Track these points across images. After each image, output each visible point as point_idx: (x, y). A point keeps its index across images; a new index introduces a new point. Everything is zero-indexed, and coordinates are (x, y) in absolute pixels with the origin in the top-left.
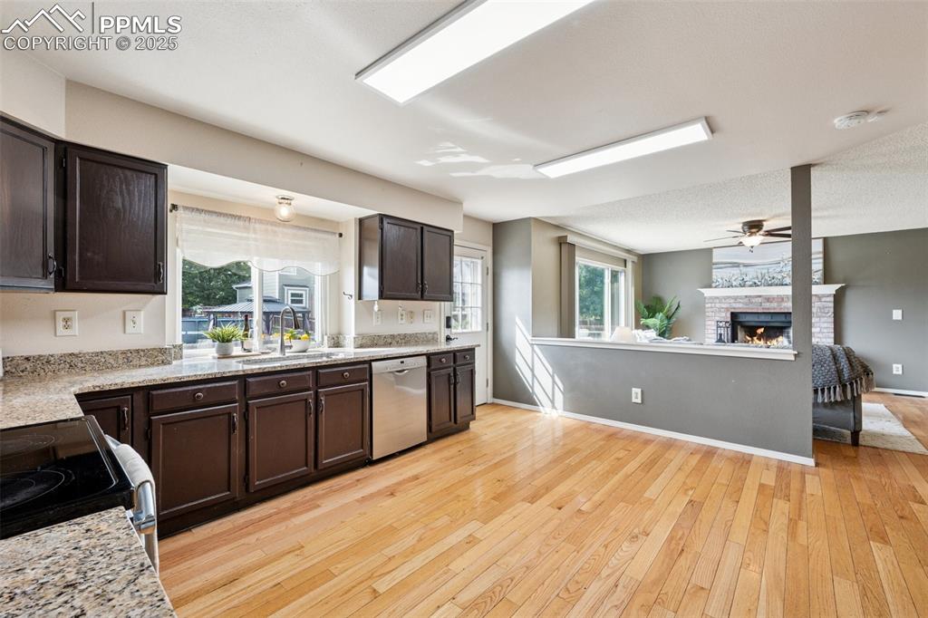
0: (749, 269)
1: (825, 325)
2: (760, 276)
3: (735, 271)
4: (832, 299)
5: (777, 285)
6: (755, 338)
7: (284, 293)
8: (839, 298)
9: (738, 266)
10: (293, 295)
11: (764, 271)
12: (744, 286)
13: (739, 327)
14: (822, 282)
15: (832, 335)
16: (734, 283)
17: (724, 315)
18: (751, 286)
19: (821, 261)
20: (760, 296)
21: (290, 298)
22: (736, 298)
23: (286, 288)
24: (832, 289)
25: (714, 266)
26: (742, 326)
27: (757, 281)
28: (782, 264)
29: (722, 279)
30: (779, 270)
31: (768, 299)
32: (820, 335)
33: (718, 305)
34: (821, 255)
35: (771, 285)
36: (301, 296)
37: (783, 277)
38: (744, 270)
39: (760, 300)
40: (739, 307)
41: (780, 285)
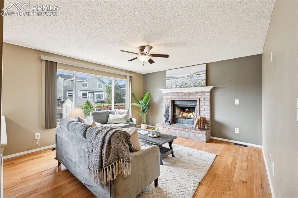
0: (178, 80)
1: (206, 107)
2: (182, 83)
3: (173, 81)
4: (209, 94)
5: (188, 87)
6: (185, 112)
7: (65, 93)
8: (212, 93)
9: (175, 79)
10: (69, 93)
11: (184, 81)
12: (176, 88)
13: (176, 107)
14: (205, 85)
15: (209, 112)
16: (173, 87)
17: (169, 101)
18: (179, 88)
19: (205, 75)
20: (182, 92)
21: (68, 94)
22: (173, 93)
23: (66, 91)
24: (209, 89)
25: (167, 79)
26: (178, 107)
27: (181, 85)
28: (190, 77)
29: (169, 85)
30: (189, 80)
31: (185, 94)
32: (204, 112)
33: (167, 97)
34: (205, 72)
35: (186, 87)
36: (72, 94)
37: (191, 83)
38: (177, 80)
39: (182, 94)
40: (174, 98)
41: (190, 87)
